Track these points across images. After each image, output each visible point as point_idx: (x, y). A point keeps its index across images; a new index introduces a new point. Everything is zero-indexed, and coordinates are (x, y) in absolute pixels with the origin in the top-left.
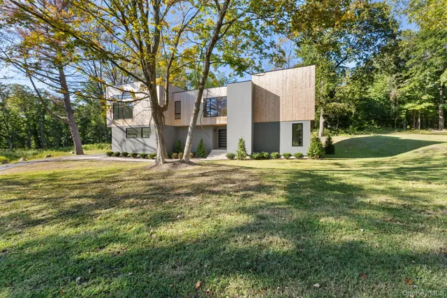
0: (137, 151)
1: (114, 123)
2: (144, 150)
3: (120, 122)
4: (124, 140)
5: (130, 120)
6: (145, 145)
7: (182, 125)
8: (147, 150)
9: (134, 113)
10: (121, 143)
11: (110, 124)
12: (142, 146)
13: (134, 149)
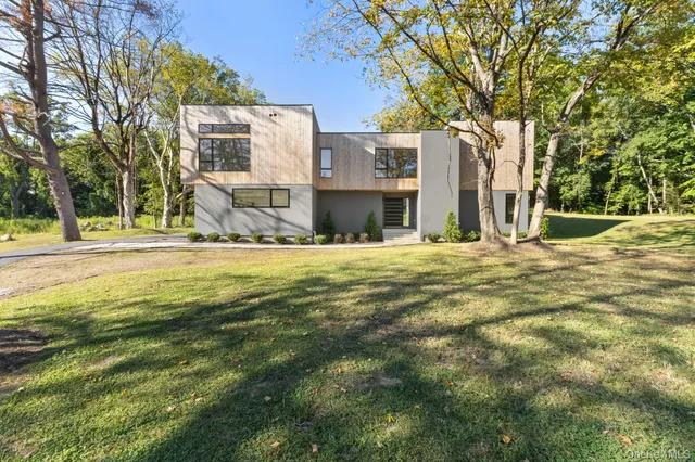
0: (260, 230)
1: (203, 178)
2: (277, 229)
3: (219, 177)
4: (229, 211)
5: (244, 174)
6: (279, 219)
7: (335, 188)
8: (285, 229)
9: (253, 162)
10: (221, 216)
11: (192, 178)
12: (272, 222)
13: (252, 227)
